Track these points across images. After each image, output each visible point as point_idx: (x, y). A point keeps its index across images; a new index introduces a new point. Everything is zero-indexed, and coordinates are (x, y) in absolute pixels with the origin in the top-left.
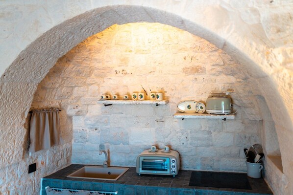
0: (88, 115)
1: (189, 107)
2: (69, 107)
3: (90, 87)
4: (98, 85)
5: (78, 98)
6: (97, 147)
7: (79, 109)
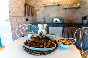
0: (40, 10)
1: (67, 6)
2: (36, 8)
3: (41, 3)
4: (43, 2)
5: (38, 5)
6: (42, 18)
7: (38, 9)
